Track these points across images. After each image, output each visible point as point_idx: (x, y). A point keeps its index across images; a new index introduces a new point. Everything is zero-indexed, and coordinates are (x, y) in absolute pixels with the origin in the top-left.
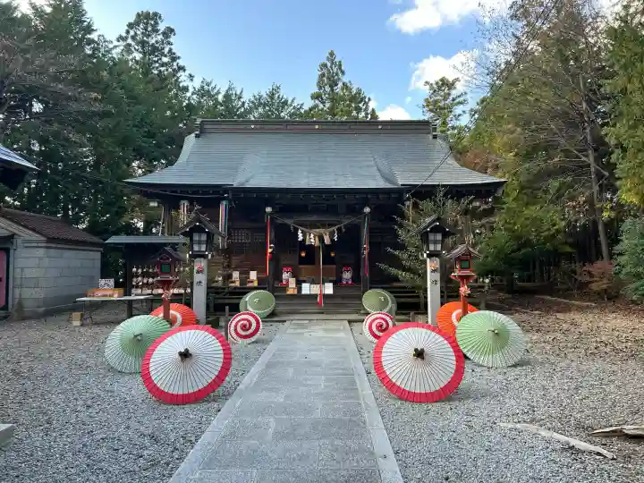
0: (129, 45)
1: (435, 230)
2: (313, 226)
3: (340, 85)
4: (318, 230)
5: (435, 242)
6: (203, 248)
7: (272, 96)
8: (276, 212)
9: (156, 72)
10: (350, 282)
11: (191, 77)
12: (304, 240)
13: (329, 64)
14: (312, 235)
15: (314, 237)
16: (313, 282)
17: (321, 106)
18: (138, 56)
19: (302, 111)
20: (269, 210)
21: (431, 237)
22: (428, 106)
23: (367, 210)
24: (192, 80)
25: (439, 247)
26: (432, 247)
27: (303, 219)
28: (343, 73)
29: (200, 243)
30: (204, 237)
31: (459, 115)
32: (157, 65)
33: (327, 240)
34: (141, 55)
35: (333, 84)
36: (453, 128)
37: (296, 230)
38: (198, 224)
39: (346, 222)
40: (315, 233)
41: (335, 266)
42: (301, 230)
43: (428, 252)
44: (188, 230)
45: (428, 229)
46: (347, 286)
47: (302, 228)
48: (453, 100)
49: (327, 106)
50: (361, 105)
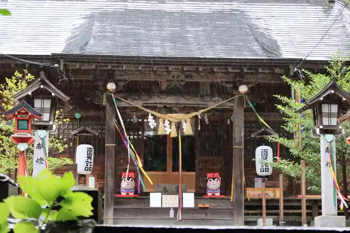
1: (330, 100)
2: (169, 110)
4: (174, 116)
5: (330, 115)
6: (46, 117)
8: (121, 92)
14: (167, 123)
15: (170, 124)
16: (165, 192)
20: (111, 86)
21: (325, 108)
23: (243, 89)
25: (334, 121)
26: (326, 121)
27: (155, 100)
29: (42, 110)
33: (188, 129)
37: (146, 116)
38: (42, 87)
39: (212, 105)
40: (170, 119)
41: (194, 173)
42: (152, 115)
43: (321, 127)
44: (30, 93)
45: (322, 99)
46: (213, 198)
47: (153, 113)
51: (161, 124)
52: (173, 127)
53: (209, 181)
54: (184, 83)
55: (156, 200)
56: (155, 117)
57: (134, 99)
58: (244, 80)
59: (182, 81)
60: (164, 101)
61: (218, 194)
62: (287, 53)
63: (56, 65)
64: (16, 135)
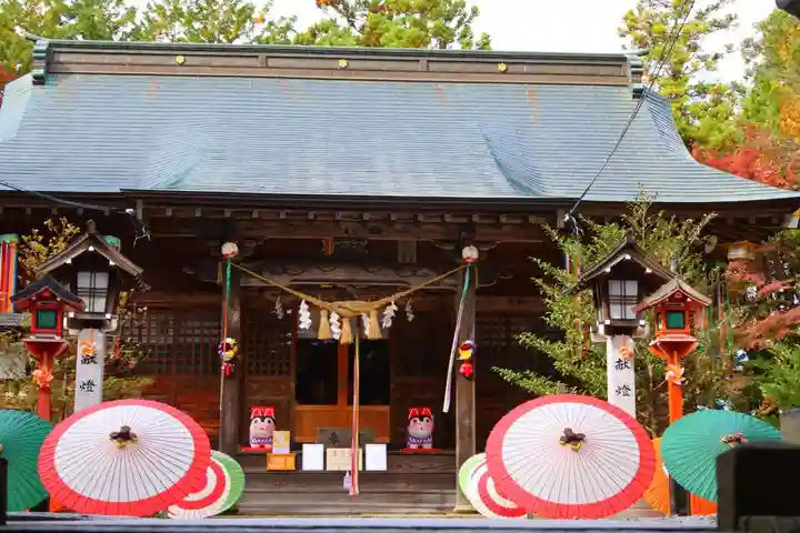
1: (624, 272)
4: (348, 304)
5: (624, 300)
6: (100, 305)
14: (334, 318)
15: (341, 317)
16: (334, 441)
17: (343, 22)
19: (291, 36)
21: (615, 289)
23: (470, 253)
25: (631, 312)
26: (616, 311)
29: (93, 293)
30: (102, 282)
31: (716, 57)
33: (372, 329)
36: (702, 90)
38: (91, 249)
39: (418, 284)
40: (341, 310)
41: (386, 408)
42: (307, 303)
43: (608, 322)
44: (69, 261)
45: (608, 270)
47: (310, 299)
48: (701, 16)
49: (359, 22)
50: (453, 24)
51: (323, 320)
52: (346, 326)
53: (412, 422)
54: (366, 242)
56: (312, 307)
57: (273, 273)
58: (477, 238)
59: (363, 240)
60: (331, 276)
61: (428, 446)
62: (554, 188)
63: (128, 211)
64: (32, 338)
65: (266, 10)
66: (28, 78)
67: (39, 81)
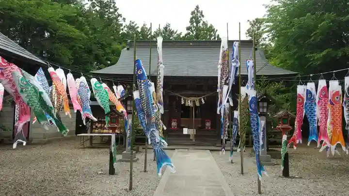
0: (94, 3)
1: (263, 100)
3: (202, 22)
4: (192, 98)
5: (263, 107)
7: (166, 28)
9: (106, 17)
10: (210, 128)
11: (124, 19)
12: (185, 104)
13: (196, 12)
15: (190, 102)
16: (189, 128)
17: (191, 33)
18: (98, 8)
19: (181, 36)
21: (261, 104)
22: (248, 33)
24: (125, 21)
25: (265, 110)
26: (261, 110)
27: (183, 93)
28: (203, 16)
32: (107, 13)
33: (198, 104)
34: (99, 8)
35: (198, 22)
36: (262, 45)
37: (181, 98)
41: (200, 119)
43: (259, 113)
45: (260, 100)
46: (208, 130)
47: (184, 97)
48: (263, 30)
49: (194, 33)
50: (212, 33)
51: (187, 101)
52: (192, 103)
55: (185, 131)
56: (184, 99)
65: (176, 32)
66: (126, 48)
67: (128, 49)
